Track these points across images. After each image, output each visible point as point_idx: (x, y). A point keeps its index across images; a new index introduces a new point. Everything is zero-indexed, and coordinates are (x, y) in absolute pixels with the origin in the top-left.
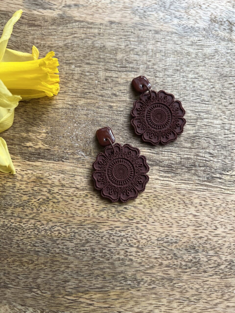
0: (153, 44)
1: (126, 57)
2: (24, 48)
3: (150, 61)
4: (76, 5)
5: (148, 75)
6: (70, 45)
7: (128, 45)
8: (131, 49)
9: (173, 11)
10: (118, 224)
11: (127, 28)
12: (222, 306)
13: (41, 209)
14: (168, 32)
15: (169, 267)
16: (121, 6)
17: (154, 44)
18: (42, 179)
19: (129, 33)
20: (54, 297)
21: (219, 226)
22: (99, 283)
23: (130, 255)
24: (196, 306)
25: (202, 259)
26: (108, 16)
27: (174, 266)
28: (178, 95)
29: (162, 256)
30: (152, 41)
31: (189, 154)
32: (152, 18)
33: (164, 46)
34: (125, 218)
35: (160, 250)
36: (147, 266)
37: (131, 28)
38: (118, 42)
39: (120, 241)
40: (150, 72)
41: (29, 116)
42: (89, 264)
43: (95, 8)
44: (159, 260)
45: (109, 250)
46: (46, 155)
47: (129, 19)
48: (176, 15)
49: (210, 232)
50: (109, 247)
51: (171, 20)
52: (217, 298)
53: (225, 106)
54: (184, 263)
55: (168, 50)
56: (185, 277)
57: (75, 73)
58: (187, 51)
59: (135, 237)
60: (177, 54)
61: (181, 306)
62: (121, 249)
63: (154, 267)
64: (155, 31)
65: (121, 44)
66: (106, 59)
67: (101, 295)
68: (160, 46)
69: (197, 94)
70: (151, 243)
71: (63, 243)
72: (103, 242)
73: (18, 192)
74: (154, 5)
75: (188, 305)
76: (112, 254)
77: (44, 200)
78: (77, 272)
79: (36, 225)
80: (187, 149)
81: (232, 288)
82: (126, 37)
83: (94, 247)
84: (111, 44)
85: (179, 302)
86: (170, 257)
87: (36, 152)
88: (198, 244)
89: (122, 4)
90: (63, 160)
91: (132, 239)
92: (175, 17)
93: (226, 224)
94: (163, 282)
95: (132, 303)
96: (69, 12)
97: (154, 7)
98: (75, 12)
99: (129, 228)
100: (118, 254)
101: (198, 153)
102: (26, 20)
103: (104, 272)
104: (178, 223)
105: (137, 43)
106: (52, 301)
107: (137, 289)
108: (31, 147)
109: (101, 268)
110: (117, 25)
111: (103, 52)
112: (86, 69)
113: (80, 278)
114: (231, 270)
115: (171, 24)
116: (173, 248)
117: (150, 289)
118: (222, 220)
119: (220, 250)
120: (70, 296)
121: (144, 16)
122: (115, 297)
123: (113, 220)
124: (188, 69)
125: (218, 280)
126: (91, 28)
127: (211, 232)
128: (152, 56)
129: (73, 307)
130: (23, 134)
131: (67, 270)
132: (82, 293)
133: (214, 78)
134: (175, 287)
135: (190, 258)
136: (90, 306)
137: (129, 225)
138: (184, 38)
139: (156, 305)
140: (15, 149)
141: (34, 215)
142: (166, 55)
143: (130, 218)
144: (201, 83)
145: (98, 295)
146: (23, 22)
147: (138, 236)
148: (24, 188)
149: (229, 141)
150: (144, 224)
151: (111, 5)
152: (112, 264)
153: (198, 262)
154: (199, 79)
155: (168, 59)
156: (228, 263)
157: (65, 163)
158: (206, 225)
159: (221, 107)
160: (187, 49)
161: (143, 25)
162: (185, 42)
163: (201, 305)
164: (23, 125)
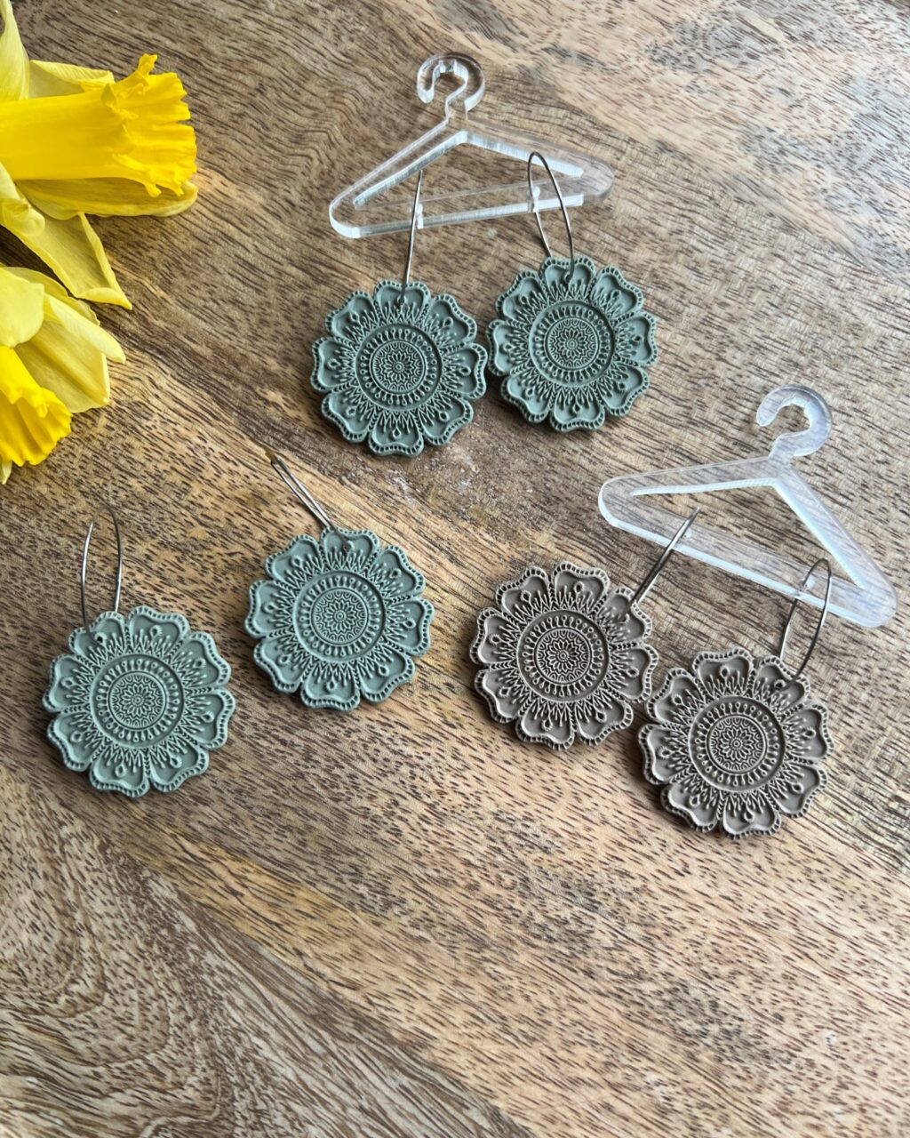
0: (759, 259)
1: (656, 266)
2: (380, 126)
3: (723, 305)
4: (583, 57)
5: (698, 344)
6: (512, 166)
7: (680, 232)
8: (685, 246)
9: (873, 183)
10: (408, 718)
11: (701, 181)
12: (592, 1098)
13: (225, 582)
14: (824, 240)
15: (493, 907)
16: (716, 108)
17: (762, 260)
18: (267, 504)
19: (700, 198)
20: (151, 824)
21: (695, 868)
22: (282, 848)
23: (401, 818)
24: (516, 1052)
25: (597, 935)
26: (664, 124)
27: (508, 913)
28: (761, 438)
29: (488, 867)
30: (760, 249)
31: (710, 623)
32: (797, 179)
33: (792, 278)
34: (435, 710)
35: (491, 847)
36: (431, 872)
37: (716, 187)
38: (656, 211)
39: (393, 765)
40: (709, 336)
41: (308, 320)
42: (282, 785)
43: (635, 86)
44: (474, 872)
45: (351, 776)
46: (305, 445)
47: (720, 156)
48: (876, 197)
49: (660, 871)
50: (354, 767)
51: (851, 205)
52: (588, 1064)
53: (894, 533)
54: (539, 918)
55: (797, 294)
56: (523, 958)
57: (487, 253)
58: (856, 321)
59: (437, 776)
60: (820, 317)
61: (474, 1030)
62: (383, 790)
63: (450, 886)
64: (784, 220)
65: (662, 222)
66: (598, 247)
67: (272, 882)
68: (779, 272)
69: (824, 460)
70: (473, 815)
71: (242, 696)
72: (345, 746)
73: (187, 508)
74: (821, 141)
75: (494, 1038)
76: (353, 791)
77: (245, 560)
78: (240, 792)
79: (194, 616)
80: (709, 607)
81: (645, 1063)
82: (688, 207)
83: (315, 747)
84: (633, 210)
85: (473, 1015)
86: (508, 880)
87: (284, 425)
88: (607, 886)
89: (723, 104)
90: (344, 478)
91: (428, 779)
92: (869, 203)
93: (719, 876)
94: (454, 939)
95: (344, 947)
96: (555, 69)
97: (819, 148)
98: (572, 77)
99: (432, 743)
100: (371, 798)
101: (736, 633)
102: (423, 51)
103: (310, 828)
104: (579, 800)
105: (711, 237)
106: (142, 833)
107: (375, 918)
108: (276, 405)
109: (306, 813)
110: (678, 162)
111: (598, 223)
112: (527, 253)
113: (240, 810)
114: (669, 1011)
115: (847, 218)
116: (529, 862)
117: (411, 937)
118: (715, 857)
119: (664, 937)
120: (193, 842)
121: (774, 162)
122: (306, 908)
123: (400, 700)
124: (832, 374)
125: (615, 1017)
126: (597, 141)
127: (664, 874)
128: (737, 293)
129: (186, 874)
130: (271, 361)
131: (216, 772)
132: (228, 851)
133: (902, 435)
134: (483, 969)
135: (566, 914)
136: (230, 896)
137: (437, 736)
138: (865, 276)
139: (406, 989)
140: (233, 392)
141: (202, 587)
142: (782, 306)
143: (449, 719)
144: (851, 433)
145: (265, 880)
146: (411, 52)
147: (448, 778)
148: (210, 505)
149: (855, 641)
150: (482, 753)
151: (687, 94)
152: (342, 816)
153: (582, 938)
154: (852, 420)
155: (784, 320)
156: (668, 986)
157: (345, 490)
158: (657, 848)
159: (878, 529)
160: (860, 315)
161: (757, 189)
162: (864, 292)
163: (531, 1057)
164: (281, 338)
